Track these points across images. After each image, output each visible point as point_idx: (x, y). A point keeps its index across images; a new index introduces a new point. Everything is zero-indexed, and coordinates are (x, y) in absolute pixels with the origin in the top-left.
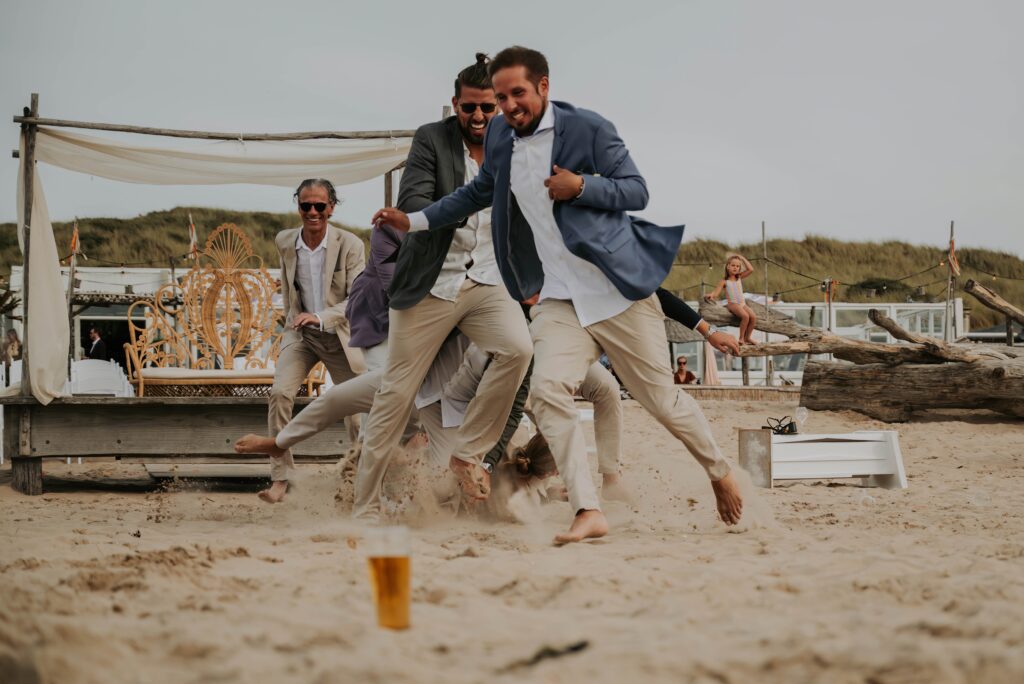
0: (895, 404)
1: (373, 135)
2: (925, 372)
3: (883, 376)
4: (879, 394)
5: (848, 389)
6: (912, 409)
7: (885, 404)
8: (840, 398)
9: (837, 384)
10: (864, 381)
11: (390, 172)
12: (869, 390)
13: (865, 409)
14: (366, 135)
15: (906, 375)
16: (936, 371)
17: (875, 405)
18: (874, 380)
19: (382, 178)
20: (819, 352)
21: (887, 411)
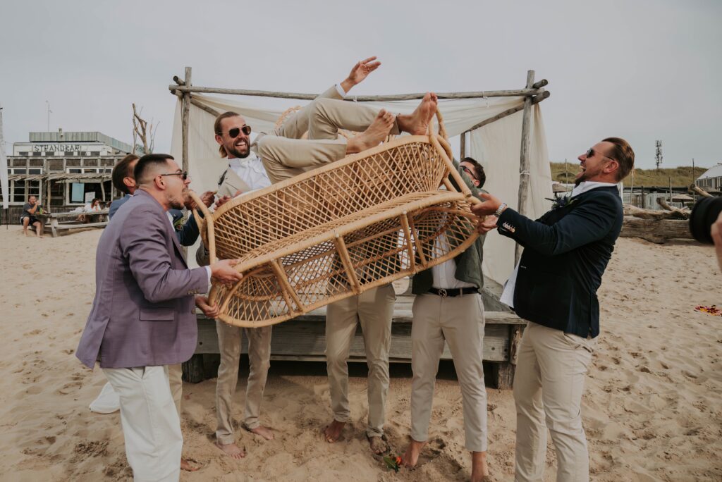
0: (660, 236)
1: (468, 95)
2: (676, 223)
3: (654, 224)
4: (652, 231)
5: (637, 229)
6: (667, 238)
7: (655, 236)
8: (634, 233)
9: (632, 227)
10: (645, 226)
11: (464, 133)
12: (648, 230)
13: (645, 237)
14: (461, 96)
15: (666, 224)
16: (681, 223)
17: (650, 236)
18: (650, 226)
19: (459, 136)
20: (629, 215)
21: (656, 238)
